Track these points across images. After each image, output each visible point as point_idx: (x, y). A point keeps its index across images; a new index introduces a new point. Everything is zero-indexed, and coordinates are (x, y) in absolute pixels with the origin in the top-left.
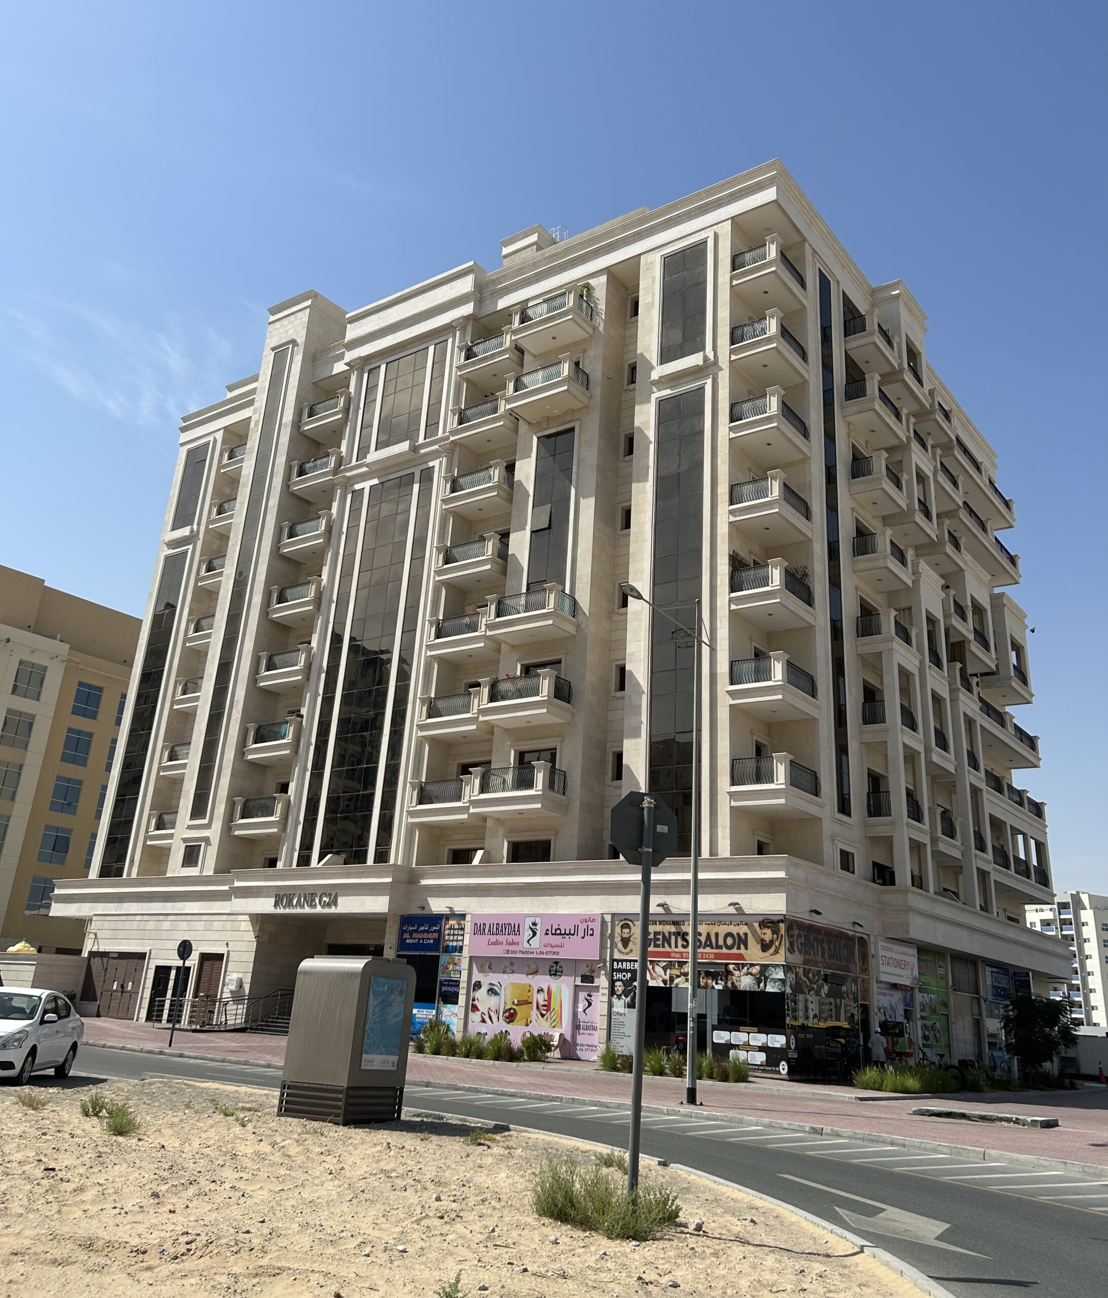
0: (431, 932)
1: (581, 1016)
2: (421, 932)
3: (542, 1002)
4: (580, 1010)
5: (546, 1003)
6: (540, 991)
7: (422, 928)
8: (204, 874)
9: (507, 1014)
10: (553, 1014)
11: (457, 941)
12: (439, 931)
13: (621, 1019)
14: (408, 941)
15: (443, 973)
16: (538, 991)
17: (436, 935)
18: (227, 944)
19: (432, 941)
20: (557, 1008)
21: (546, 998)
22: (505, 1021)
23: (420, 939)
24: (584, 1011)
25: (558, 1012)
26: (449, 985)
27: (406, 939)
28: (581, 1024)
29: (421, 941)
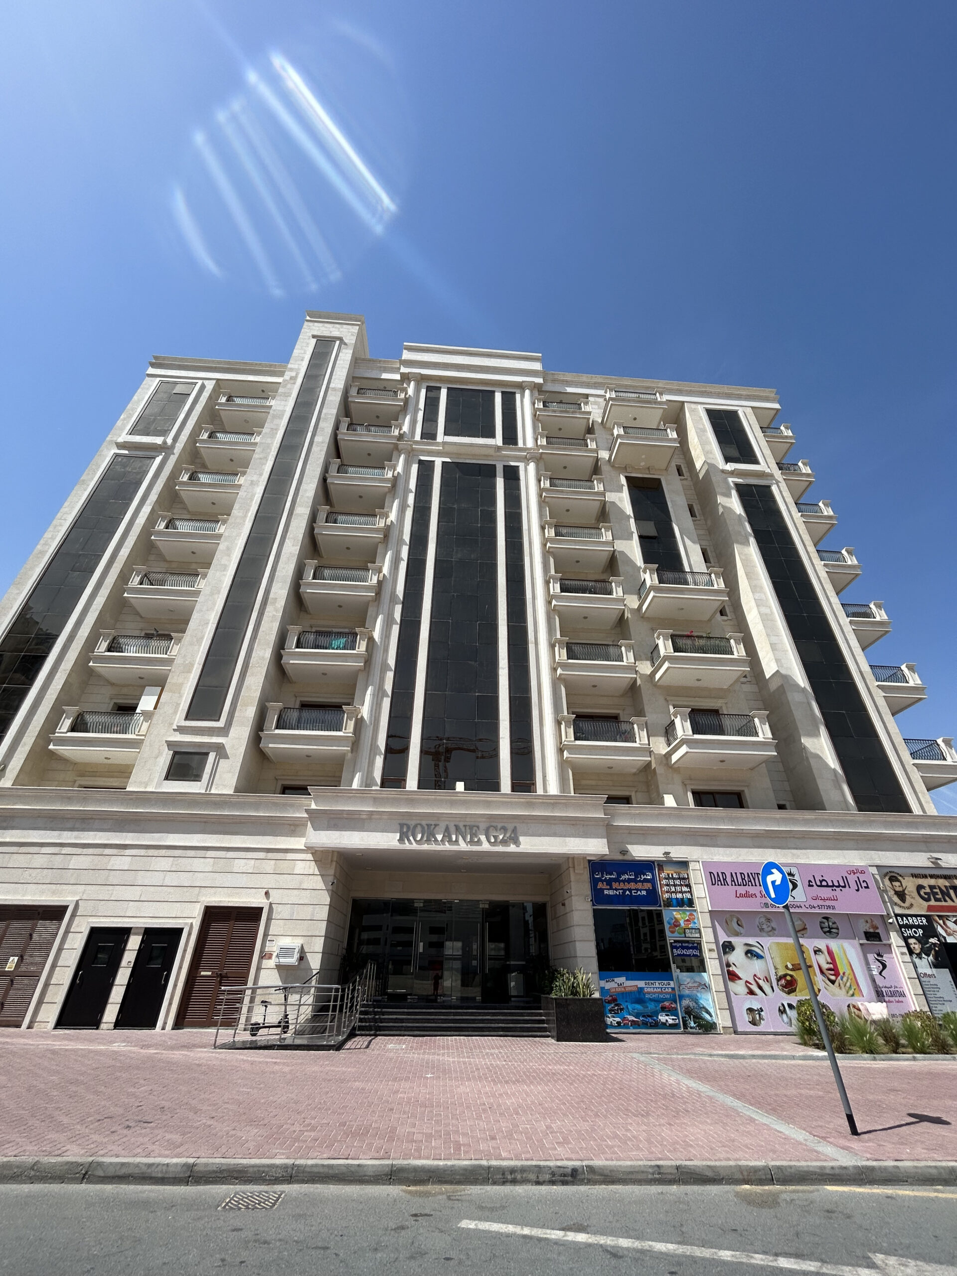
0: (640, 881)
1: (880, 981)
2: (624, 881)
3: (825, 966)
4: (875, 972)
5: (831, 966)
6: (817, 951)
7: (623, 877)
8: (213, 792)
9: (783, 982)
10: (845, 979)
11: (681, 892)
12: (652, 881)
13: (933, 981)
14: (606, 892)
15: (673, 932)
16: (815, 952)
17: (648, 886)
18: (267, 894)
19: (644, 893)
20: (848, 972)
21: (829, 960)
22: (783, 991)
23: (624, 891)
24: (880, 973)
25: (851, 976)
26: (683, 948)
27: (602, 890)
28: (884, 990)
29: (628, 892)
